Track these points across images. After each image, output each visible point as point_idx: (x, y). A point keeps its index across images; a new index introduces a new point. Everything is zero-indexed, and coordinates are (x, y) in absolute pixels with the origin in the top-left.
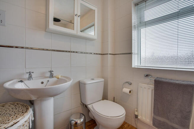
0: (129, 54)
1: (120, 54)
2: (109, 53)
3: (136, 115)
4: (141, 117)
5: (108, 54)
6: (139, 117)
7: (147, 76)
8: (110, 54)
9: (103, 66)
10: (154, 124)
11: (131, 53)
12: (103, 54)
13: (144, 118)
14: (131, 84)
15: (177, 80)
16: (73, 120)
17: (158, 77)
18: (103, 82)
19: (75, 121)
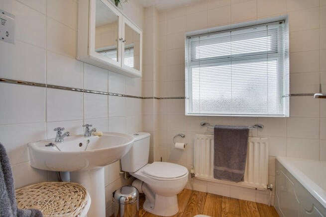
0: (182, 98)
1: (168, 98)
2: (154, 96)
3: (192, 174)
4: (198, 174)
5: (152, 98)
6: (196, 176)
7: (204, 124)
8: (155, 98)
9: (144, 114)
10: (216, 176)
11: (183, 98)
12: (145, 98)
13: (202, 175)
14: (184, 137)
15: (235, 126)
16: (122, 197)
17: (216, 125)
18: (149, 138)
19: (125, 197)
